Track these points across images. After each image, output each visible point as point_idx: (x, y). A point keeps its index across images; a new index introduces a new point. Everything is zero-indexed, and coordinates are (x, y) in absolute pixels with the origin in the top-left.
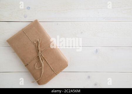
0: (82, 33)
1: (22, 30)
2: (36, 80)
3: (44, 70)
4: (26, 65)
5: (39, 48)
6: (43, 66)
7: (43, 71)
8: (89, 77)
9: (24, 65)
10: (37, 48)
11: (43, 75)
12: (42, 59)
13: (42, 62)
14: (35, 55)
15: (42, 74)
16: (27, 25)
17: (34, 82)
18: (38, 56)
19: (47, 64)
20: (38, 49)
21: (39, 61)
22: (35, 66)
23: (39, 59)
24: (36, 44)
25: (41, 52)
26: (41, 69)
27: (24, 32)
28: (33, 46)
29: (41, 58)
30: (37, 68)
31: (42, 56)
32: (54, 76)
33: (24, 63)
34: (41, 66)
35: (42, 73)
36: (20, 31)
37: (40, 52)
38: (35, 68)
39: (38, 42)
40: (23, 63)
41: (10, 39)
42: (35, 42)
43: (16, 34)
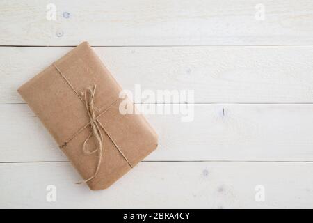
0: (189, 72)
1: (53, 65)
2: (85, 179)
3: (103, 157)
4: (63, 146)
5: (92, 107)
6: (101, 149)
7: (101, 157)
8: (206, 173)
9: (57, 145)
10: (87, 106)
11: (100, 167)
12: (98, 132)
13: (99, 139)
14: (82, 121)
15: (99, 165)
16: (65, 53)
17: (80, 183)
18: (90, 125)
19: (109, 144)
20: (89, 108)
21: (92, 135)
22: (84, 148)
23: (91, 130)
24: (84, 96)
25: (97, 116)
26: (97, 154)
27: (56, 71)
28: (78, 102)
29: (97, 130)
30: (88, 152)
31: (99, 125)
32: (127, 170)
33: (58, 141)
34: (97, 146)
35: (100, 161)
36: (48, 68)
37: (94, 116)
38: (83, 153)
39: (88, 93)
40: (55, 142)
41: (24, 86)
42: (83, 94)
43: (39, 74)
